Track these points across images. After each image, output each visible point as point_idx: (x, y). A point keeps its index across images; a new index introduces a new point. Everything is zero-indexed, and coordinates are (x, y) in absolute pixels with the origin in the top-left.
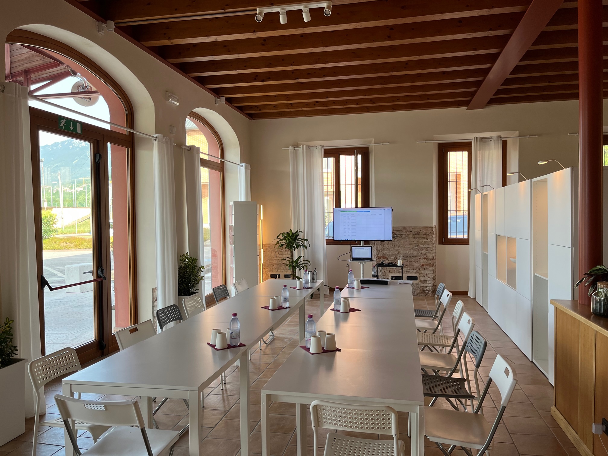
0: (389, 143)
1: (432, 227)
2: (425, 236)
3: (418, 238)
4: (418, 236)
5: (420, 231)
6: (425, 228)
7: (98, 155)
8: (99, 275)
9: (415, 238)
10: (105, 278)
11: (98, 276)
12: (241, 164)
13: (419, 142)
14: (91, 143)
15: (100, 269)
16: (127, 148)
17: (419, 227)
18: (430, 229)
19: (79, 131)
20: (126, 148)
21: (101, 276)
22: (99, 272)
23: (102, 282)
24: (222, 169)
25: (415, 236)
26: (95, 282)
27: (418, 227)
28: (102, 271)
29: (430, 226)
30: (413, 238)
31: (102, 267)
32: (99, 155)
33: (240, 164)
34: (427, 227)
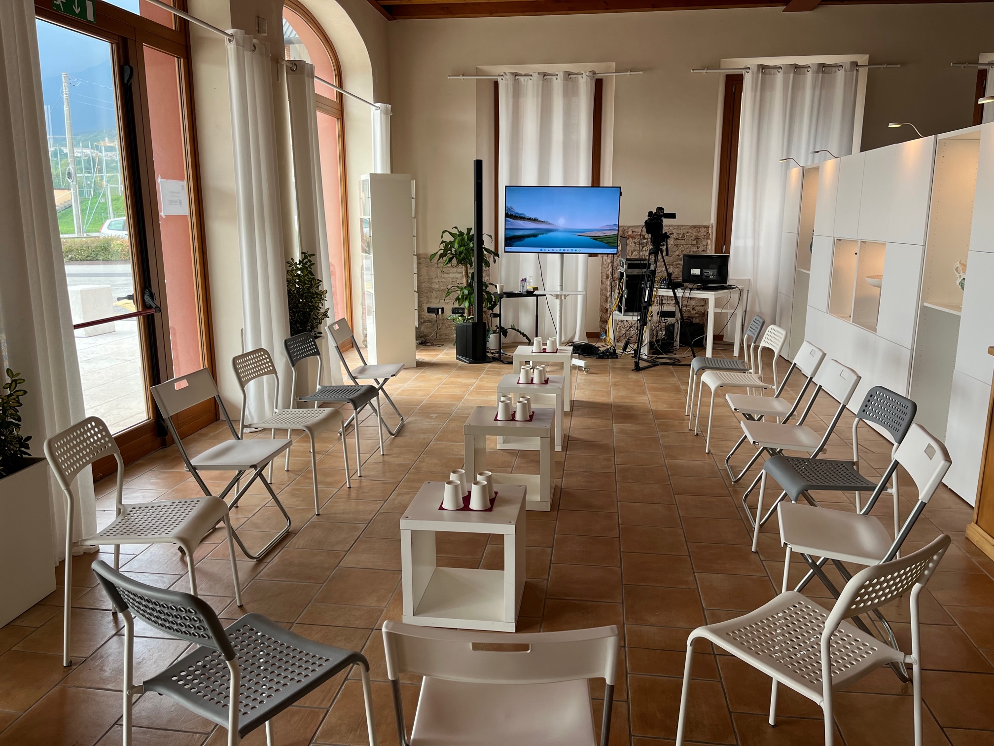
0: (641, 73)
1: (709, 227)
2: (695, 242)
3: (683, 245)
4: (682, 242)
5: (687, 232)
6: (695, 227)
7: (127, 68)
8: (147, 304)
9: (677, 246)
10: (159, 309)
11: (146, 306)
12: (377, 104)
13: (695, 71)
14: (112, 44)
15: (147, 292)
16: (178, 58)
17: (686, 226)
18: (703, 230)
19: (90, 17)
20: (176, 59)
21: (150, 305)
22: (147, 298)
23: (153, 315)
24: (340, 113)
25: (679, 241)
26: (141, 317)
27: (684, 226)
28: (152, 296)
29: (704, 225)
30: (675, 245)
31: (151, 288)
32: (129, 68)
33: (373, 103)
34: (699, 227)
